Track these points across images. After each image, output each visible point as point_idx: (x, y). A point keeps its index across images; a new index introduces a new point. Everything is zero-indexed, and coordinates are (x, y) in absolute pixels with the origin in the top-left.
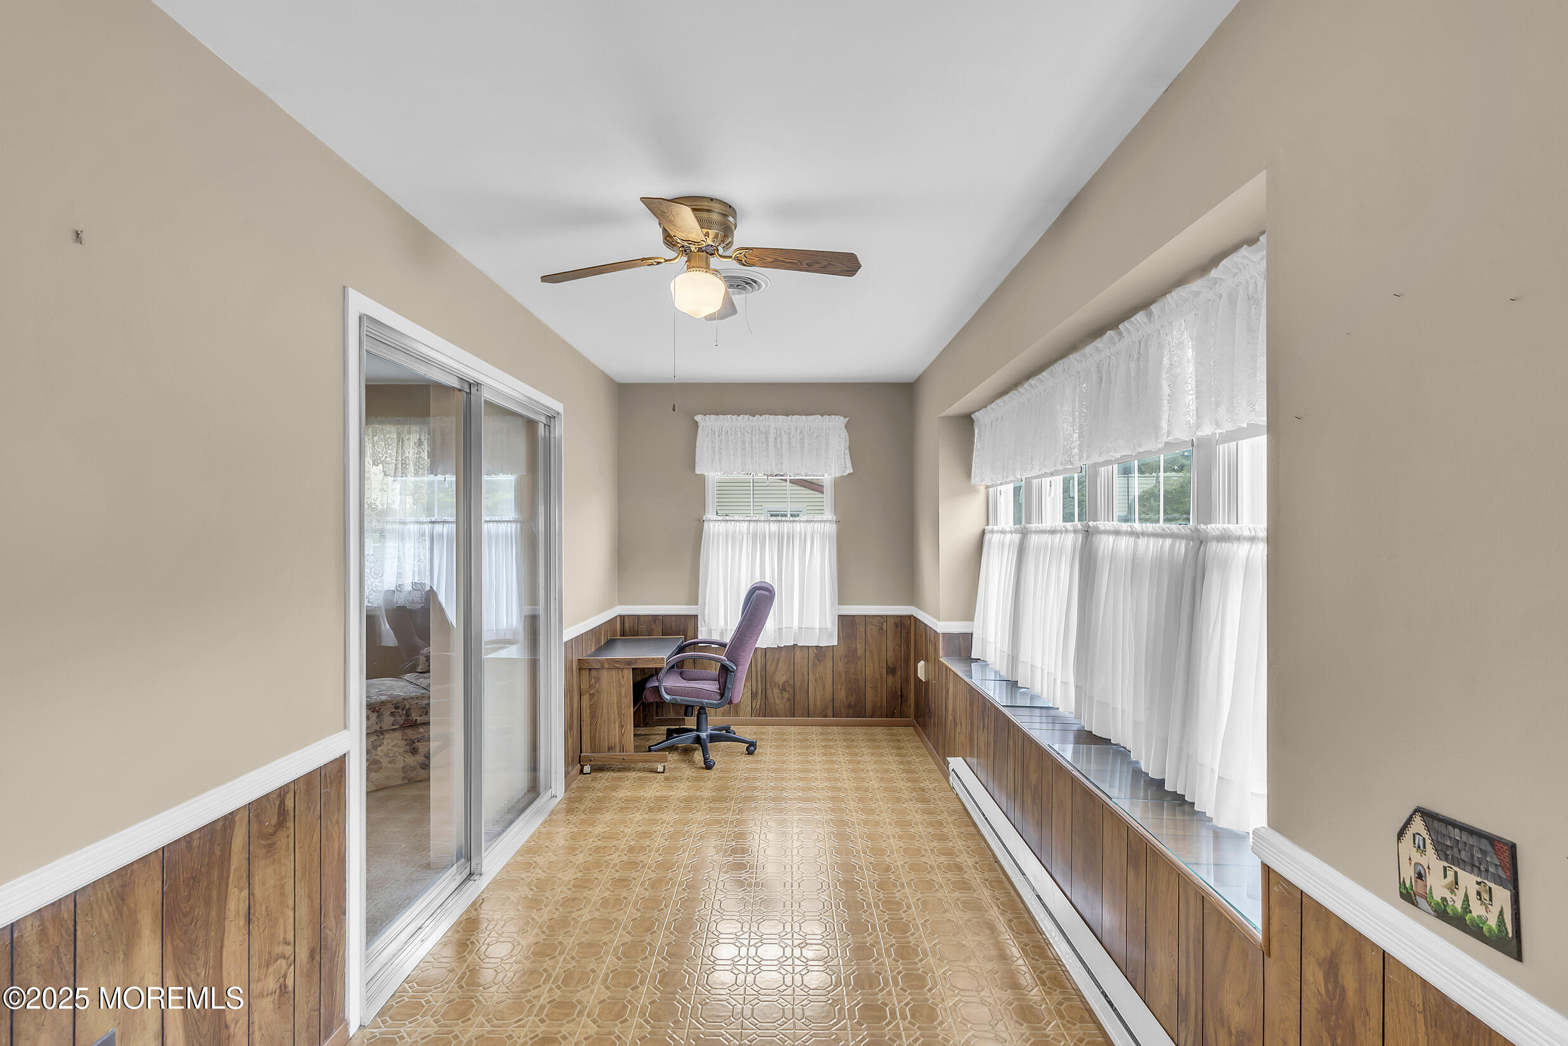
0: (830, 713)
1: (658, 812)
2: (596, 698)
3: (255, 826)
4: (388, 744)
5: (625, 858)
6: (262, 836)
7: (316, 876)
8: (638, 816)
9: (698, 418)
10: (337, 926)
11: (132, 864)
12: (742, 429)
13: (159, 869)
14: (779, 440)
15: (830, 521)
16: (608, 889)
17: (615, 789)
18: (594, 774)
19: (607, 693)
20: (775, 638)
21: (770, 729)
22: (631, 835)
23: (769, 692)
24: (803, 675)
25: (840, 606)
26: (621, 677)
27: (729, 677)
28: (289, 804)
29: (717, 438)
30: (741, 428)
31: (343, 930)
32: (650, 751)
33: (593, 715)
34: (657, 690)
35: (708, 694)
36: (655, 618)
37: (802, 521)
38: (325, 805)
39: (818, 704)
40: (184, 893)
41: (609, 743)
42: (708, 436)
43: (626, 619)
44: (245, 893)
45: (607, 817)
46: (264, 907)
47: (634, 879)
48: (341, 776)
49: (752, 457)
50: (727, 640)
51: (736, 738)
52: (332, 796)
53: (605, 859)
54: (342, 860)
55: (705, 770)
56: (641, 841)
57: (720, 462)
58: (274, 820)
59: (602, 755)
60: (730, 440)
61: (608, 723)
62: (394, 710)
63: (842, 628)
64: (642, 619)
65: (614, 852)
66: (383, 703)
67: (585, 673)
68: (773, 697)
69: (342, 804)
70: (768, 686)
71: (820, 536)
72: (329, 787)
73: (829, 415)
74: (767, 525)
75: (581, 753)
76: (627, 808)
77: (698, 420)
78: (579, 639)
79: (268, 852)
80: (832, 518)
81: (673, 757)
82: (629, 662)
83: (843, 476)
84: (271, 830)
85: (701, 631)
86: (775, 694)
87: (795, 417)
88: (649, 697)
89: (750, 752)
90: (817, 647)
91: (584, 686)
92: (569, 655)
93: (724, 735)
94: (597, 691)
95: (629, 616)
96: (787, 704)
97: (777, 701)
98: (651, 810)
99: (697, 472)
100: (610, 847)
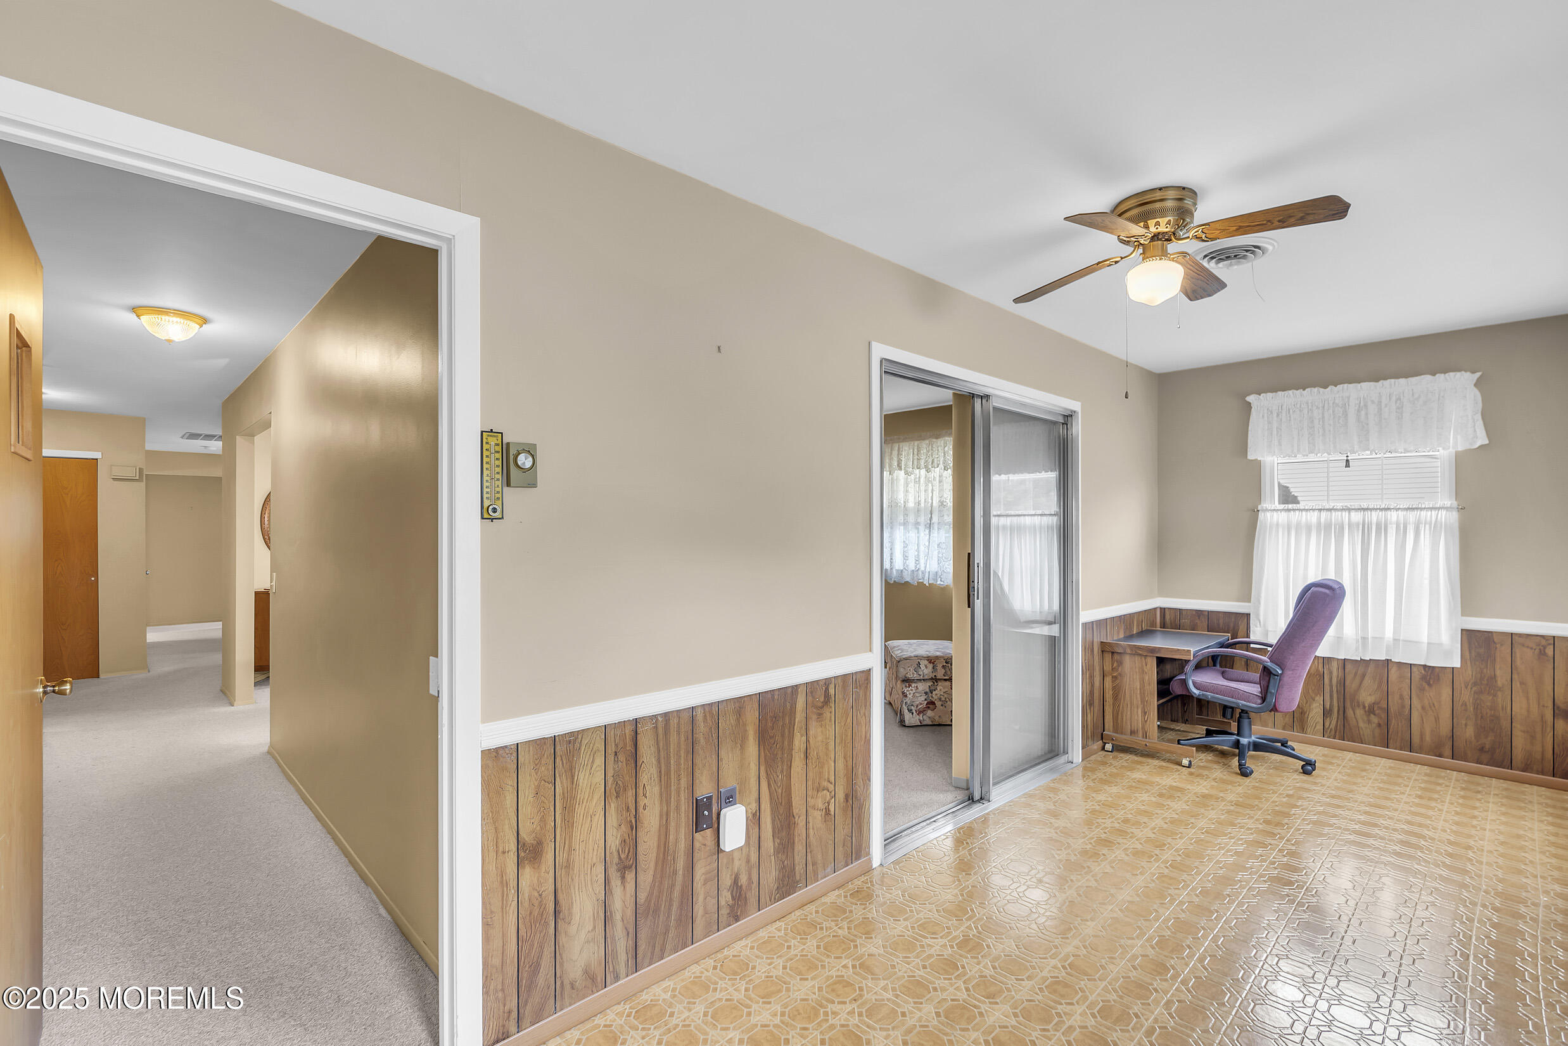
0: (1447, 751)
1: (1168, 798)
2: (1118, 682)
3: (810, 699)
4: (940, 690)
5: (1117, 825)
6: (814, 706)
7: (850, 745)
8: (1145, 797)
9: (1251, 399)
10: (864, 785)
11: (744, 697)
12: (1310, 404)
13: (757, 705)
14: (1363, 413)
15: (1447, 508)
16: (1091, 843)
17: (1132, 770)
18: (1115, 753)
19: (1130, 678)
20: (1357, 649)
21: (1350, 755)
22: (1131, 810)
23: (1350, 713)
24: (1401, 697)
25: (1463, 618)
26: (1144, 664)
27: (1272, 681)
28: (832, 691)
29: (1275, 418)
30: (1307, 403)
31: (868, 792)
32: (1179, 743)
33: (1116, 697)
34: (1184, 683)
35: (1246, 696)
36: (1199, 613)
37: (1399, 509)
38: (855, 700)
39: (1428, 738)
40: (770, 724)
41: (1131, 725)
42: (1263, 416)
43: (1167, 612)
44: (804, 738)
45: (1114, 790)
46: (815, 753)
47: (1119, 843)
48: (867, 684)
49: (1324, 435)
50: (1273, 640)
51: (1294, 755)
52: (861, 696)
53: (1098, 820)
54: (868, 742)
55: (1239, 776)
56: (1139, 817)
57: (1280, 444)
58: (822, 699)
59: (1124, 737)
60: (1292, 419)
61: (1131, 708)
62: (945, 664)
63: (1470, 643)
64: (1184, 613)
65: (1109, 818)
66: (937, 657)
67: (1108, 656)
68: (1356, 718)
69: (868, 704)
70: (1348, 704)
71: (1430, 528)
72: (858, 687)
73: (1445, 373)
74: (1345, 514)
75: (1104, 731)
76: (1136, 788)
77: (1250, 401)
78: (1101, 624)
79: (818, 718)
80: (1451, 504)
81: (1204, 758)
82: (1152, 650)
83: (1470, 450)
84: (820, 705)
85: (1254, 632)
86: (1357, 716)
87: (1387, 383)
88: (1176, 688)
89: (1305, 772)
90: (1425, 666)
91: (1107, 668)
92: (1089, 637)
93: (1277, 747)
94: (1120, 674)
95: (1170, 609)
96: (1377, 731)
97: (1361, 724)
98: (1161, 795)
99: (1250, 457)
100: (1106, 813)
